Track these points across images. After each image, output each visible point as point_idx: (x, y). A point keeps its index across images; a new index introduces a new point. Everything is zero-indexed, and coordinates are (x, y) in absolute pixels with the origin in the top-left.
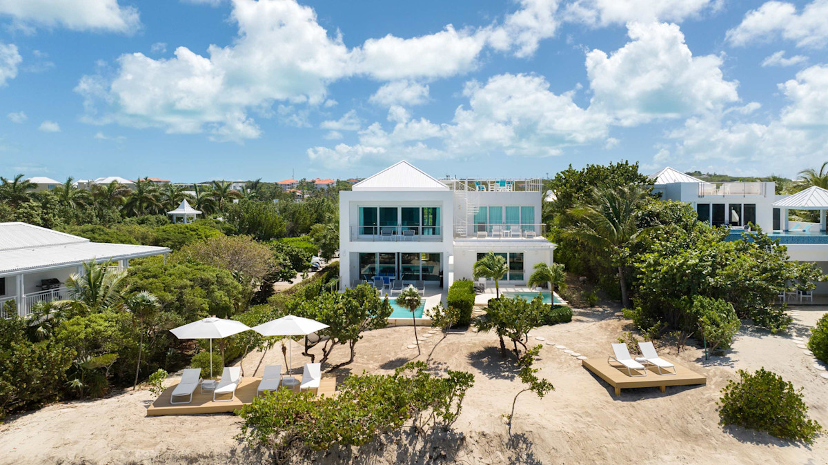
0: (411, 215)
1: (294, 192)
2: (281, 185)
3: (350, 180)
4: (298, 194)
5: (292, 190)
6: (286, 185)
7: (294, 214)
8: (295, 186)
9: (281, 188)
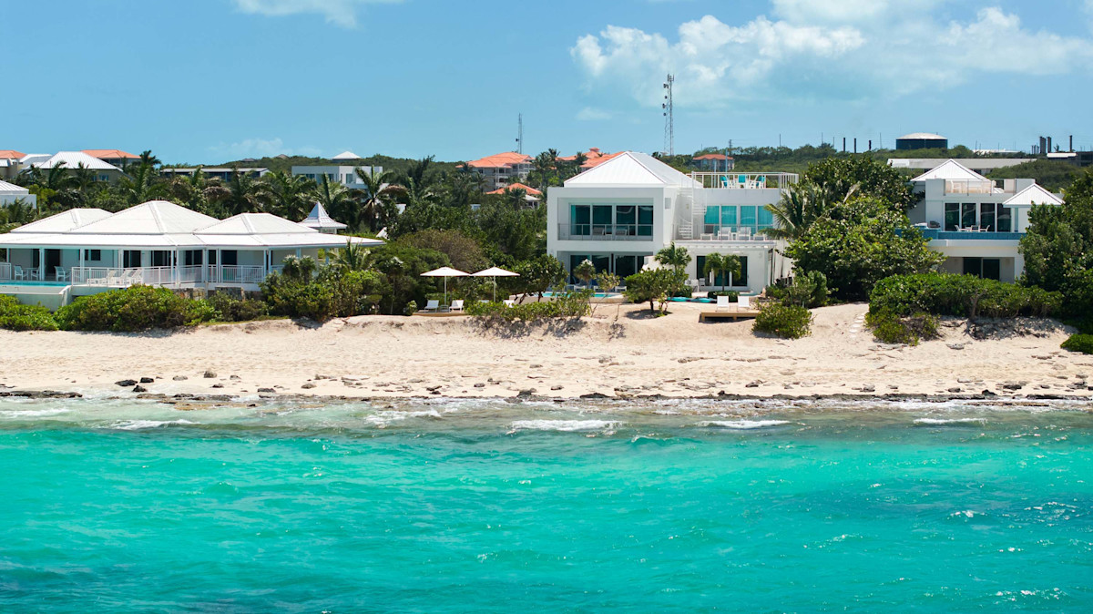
0: (626, 213)
1: (518, 193)
2: (481, 170)
3: (706, 151)
4: (528, 198)
5: (516, 186)
6: (494, 170)
7: (508, 231)
8: (524, 174)
9: (480, 181)
